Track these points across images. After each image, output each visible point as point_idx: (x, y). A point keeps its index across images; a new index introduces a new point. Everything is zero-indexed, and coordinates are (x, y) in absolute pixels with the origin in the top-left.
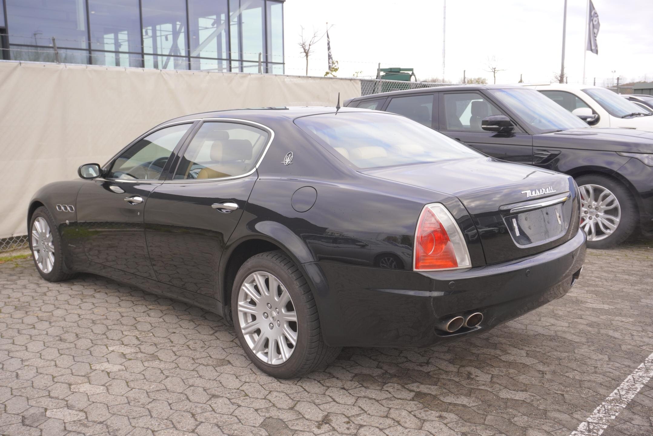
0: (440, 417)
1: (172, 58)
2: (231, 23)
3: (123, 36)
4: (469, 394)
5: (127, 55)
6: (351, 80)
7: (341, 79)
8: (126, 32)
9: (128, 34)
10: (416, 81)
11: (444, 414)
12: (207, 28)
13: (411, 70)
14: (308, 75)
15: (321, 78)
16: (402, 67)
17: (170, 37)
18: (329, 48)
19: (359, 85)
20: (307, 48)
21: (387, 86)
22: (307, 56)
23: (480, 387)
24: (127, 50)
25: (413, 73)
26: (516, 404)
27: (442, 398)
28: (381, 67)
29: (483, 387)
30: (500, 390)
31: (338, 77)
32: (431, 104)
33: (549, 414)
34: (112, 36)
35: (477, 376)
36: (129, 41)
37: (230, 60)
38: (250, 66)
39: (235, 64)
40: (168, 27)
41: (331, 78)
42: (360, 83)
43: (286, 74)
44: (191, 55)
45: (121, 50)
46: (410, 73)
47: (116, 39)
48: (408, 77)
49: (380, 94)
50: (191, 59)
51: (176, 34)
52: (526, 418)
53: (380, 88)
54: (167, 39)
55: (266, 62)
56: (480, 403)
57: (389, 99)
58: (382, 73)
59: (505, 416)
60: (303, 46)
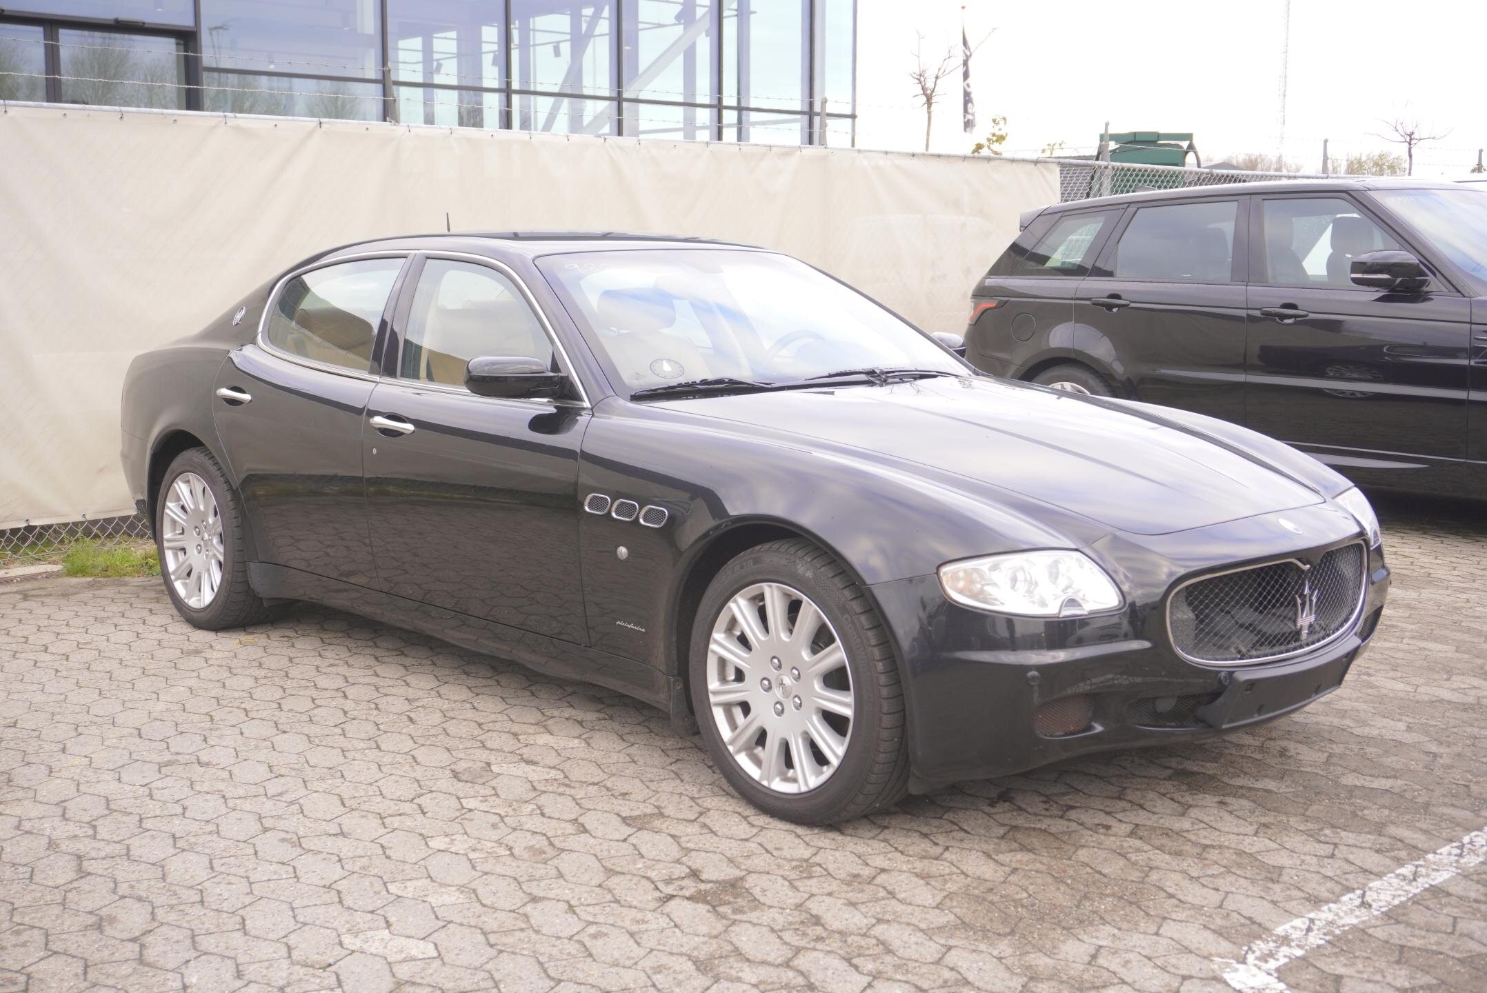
0: (1221, 803)
1: (566, 101)
2: (726, 13)
3: (446, 44)
4: (1281, 776)
5: (454, 94)
6: (1036, 162)
7: (1013, 161)
8: (453, 34)
9: (459, 40)
10: (1199, 166)
11: (1228, 800)
12: (660, 26)
13: (1188, 137)
14: (932, 150)
15: (965, 158)
16: (1162, 131)
17: (566, 48)
18: (966, 75)
19: (1054, 177)
20: (930, 85)
21: (1124, 181)
22: (929, 102)
23: (1302, 769)
24: (454, 81)
25: (1191, 147)
26: (1370, 793)
27: (1226, 779)
28: (1112, 131)
29: (1309, 769)
30: (1343, 774)
31: (1005, 155)
32: (1233, 224)
33: (1431, 808)
34: (417, 42)
35: (1298, 754)
36: (459, 55)
37: (719, 107)
38: (763, 123)
39: (730, 117)
40: (559, 23)
41: (988, 159)
42: (1058, 169)
43: (857, 146)
44: (625, 95)
45: (438, 80)
46: (1185, 144)
47: (428, 51)
48: (1178, 158)
49: (1107, 197)
50: (625, 105)
51: (579, 41)
52: (1386, 812)
53: (1107, 183)
54: (557, 52)
55: (810, 113)
56: (1301, 788)
57: (1132, 209)
58: (1113, 145)
59: (1347, 807)
60: (920, 78)
